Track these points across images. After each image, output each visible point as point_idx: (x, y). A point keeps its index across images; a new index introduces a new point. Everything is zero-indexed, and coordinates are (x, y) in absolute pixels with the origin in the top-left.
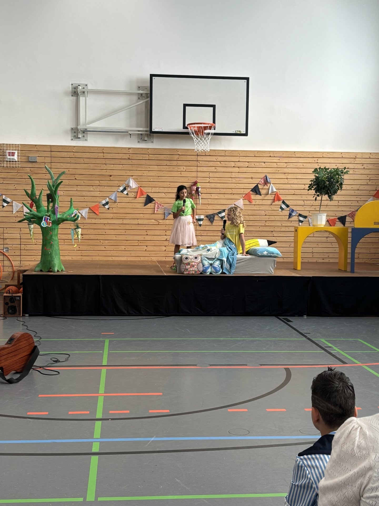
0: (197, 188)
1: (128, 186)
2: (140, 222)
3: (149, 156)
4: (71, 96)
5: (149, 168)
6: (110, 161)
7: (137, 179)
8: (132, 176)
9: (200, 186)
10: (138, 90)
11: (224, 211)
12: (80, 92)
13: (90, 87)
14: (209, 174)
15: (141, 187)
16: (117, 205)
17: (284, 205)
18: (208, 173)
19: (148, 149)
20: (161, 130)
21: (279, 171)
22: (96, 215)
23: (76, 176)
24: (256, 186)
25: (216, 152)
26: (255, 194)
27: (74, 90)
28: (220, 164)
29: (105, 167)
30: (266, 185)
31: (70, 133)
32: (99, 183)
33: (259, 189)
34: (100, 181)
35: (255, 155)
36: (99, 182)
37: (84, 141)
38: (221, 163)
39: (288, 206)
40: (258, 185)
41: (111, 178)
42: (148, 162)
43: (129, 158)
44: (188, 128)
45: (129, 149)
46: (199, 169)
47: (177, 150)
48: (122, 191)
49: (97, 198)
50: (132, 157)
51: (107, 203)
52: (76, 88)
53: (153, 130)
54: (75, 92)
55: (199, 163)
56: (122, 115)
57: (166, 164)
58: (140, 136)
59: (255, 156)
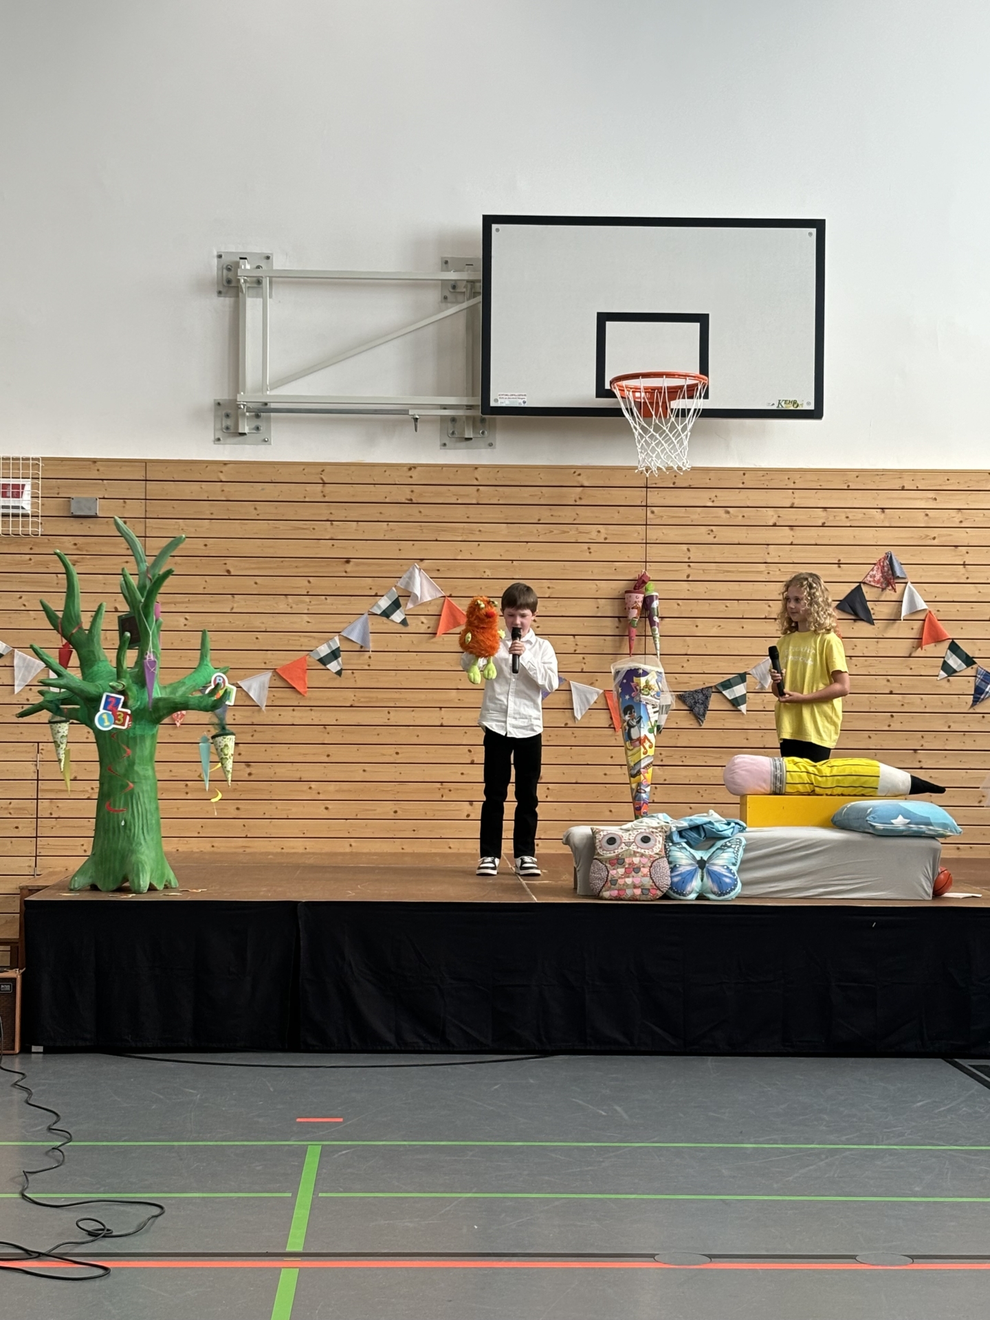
0: (645, 598)
1: (408, 595)
2: (449, 717)
3: (478, 490)
4: (216, 294)
5: (480, 531)
6: (344, 511)
7: (438, 570)
8: (422, 560)
9: (655, 594)
10: (442, 271)
11: (742, 678)
12: (245, 281)
13: (279, 264)
14: (688, 550)
15: (450, 596)
16: (371, 662)
17: (954, 656)
18: (685, 547)
19: (476, 468)
20: (521, 401)
21: (934, 538)
22: (294, 695)
23: (232, 565)
24: (852, 592)
25: (712, 474)
26: (853, 617)
27: (227, 276)
28: (728, 516)
29: (326, 530)
30: (890, 587)
31: (213, 418)
32: (308, 584)
33: (864, 601)
34: (310, 579)
35: (850, 484)
36: (309, 582)
37: (260, 446)
38: (728, 512)
39: (969, 661)
40: (860, 586)
41: (349, 567)
42: (474, 513)
43: (409, 497)
44: (615, 396)
45: (412, 468)
46: (654, 534)
47: (576, 470)
48: (386, 614)
49: (300, 636)
50: (421, 495)
51: (335, 654)
52: (231, 268)
53: (493, 404)
54: (229, 282)
55: (653, 512)
56: (390, 356)
57: (538, 518)
58: (450, 425)
59: (848, 486)
